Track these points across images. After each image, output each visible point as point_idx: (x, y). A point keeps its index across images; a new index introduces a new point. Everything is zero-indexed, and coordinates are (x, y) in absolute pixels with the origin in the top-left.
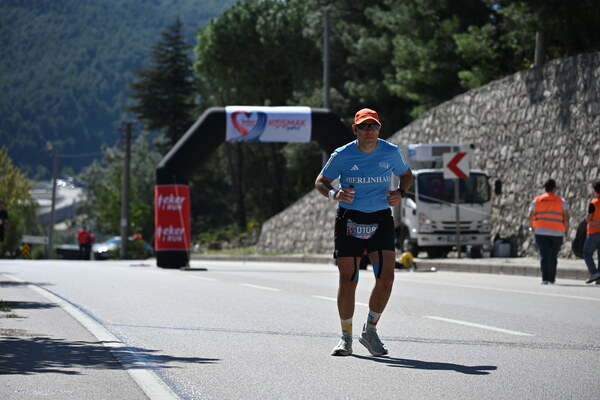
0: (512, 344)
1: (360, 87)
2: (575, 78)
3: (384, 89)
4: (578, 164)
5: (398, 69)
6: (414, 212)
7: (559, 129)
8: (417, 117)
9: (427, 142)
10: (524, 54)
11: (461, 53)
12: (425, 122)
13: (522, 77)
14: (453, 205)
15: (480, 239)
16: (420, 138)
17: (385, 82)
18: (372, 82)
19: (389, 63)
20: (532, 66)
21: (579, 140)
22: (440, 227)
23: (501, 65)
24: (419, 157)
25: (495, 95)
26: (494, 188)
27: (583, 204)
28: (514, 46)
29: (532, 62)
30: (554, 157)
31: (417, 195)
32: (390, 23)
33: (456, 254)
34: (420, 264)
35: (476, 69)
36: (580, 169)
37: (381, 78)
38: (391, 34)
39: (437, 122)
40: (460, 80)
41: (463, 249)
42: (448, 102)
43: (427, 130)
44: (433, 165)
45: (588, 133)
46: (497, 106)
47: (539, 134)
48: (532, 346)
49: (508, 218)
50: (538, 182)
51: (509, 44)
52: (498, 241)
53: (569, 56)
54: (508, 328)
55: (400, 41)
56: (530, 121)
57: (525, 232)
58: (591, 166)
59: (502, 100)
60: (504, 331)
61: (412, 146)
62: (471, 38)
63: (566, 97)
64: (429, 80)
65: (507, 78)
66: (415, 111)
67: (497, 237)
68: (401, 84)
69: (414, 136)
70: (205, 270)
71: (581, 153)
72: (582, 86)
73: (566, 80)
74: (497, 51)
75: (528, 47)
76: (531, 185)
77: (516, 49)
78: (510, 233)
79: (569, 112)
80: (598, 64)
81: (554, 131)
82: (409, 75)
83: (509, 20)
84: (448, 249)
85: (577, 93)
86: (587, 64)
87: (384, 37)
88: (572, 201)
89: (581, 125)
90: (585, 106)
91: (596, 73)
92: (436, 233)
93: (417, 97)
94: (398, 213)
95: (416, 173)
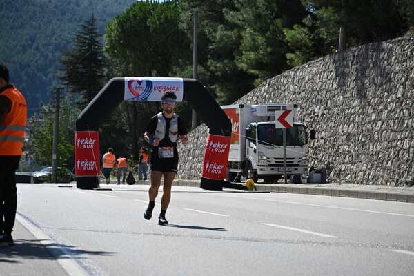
0: (322, 243)
1: (218, 65)
2: (367, 59)
3: (236, 67)
4: (368, 119)
5: (244, 52)
6: (255, 151)
7: (355, 94)
8: (258, 86)
9: (264, 103)
10: (331, 43)
11: (288, 42)
12: (263, 89)
13: (330, 59)
14: (281, 147)
15: (300, 170)
16: (259, 100)
17: (235, 61)
18: (226, 61)
19: (238, 48)
20: (337, 51)
21: (369, 103)
22: (273, 162)
23: (316, 50)
24: (259, 113)
25: (311, 71)
26: (310, 134)
27: (371, 146)
28: (325, 37)
30: (352, 114)
31: (257, 140)
32: (240, 21)
33: (284, 181)
34: (259, 187)
35: (298, 53)
36: (369, 122)
37: (232, 58)
38: (241, 28)
39: (271, 89)
40: (287, 59)
41: (289, 177)
42: (279, 76)
43: (265, 94)
44: (268, 119)
45: (375, 97)
46: (312, 78)
47: (341, 98)
48: (337, 244)
49: (320, 156)
50: (340, 131)
51: (321, 36)
52: (313, 172)
53: (362, 44)
54: (319, 232)
55: (247, 34)
56: (335, 89)
57: (331, 165)
58: (377, 120)
59: (316, 74)
60: (317, 234)
61: (254, 106)
62: (293, 32)
63: (362, 74)
64: (266, 60)
65: (320, 59)
66: (256, 81)
67: (312, 169)
68: (246, 63)
69: (255, 99)
70: (111, 190)
71: (370, 111)
72: (371, 65)
73: (362, 60)
74: (313, 40)
75: (334, 38)
76: (335, 133)
77: (326, 39)
78: (320, 166)
79: (363, 84)
80: (383, 50)
81: (352, 96)
82: (252, 55)
83: (321, 19)
84: (278, 177)
85: (368, 70)
86: (374, 50)
87: (235, 31)
88: (363, 144)
89: (370, 92)
90: (374, 79)
91: (381, 56)
92: (270, 165)
93: (257, 72)
94: (244, 152)
95: (256, 124)
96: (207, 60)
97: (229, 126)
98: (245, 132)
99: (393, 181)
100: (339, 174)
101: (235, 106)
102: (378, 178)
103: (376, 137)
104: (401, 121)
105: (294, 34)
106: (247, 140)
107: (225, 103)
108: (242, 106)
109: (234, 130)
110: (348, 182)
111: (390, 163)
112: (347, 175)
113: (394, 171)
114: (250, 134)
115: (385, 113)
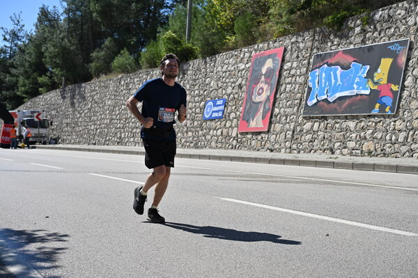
1: (7, 93)
2: (75, 91)
3: (15, 94)
4: (76, 116)
5: (19, 87)
7: (70, 106)
8: (26, 102)
9: (29, 110)
10: (59, 84)
11: (40, 83)
12: (28, 104)
13: (59, 91)
14: (37, 129)
15: (46, 139)
16: (27, 108)
18: (11, 91)
19: (17, 85)
20: (62, 87)
21: (76, 110)
23: (53, 86)
24: (27, 114)
25: (50, 96)
26: (50, 123)
27: (77, 128)
28: (56, 81)
30: (69, 115)
32: (17, 73)
33: (38, 144)
35: (44, 88)
36: (76, 118)
37: (14, 90)
38: (17, 77)
39: (32, 103)
40: (39, 91)
41: (41, 142)
42: (35, 98)
43: (29, 106)
44: (31, 117)
45: (79, 107)
46: (51, 99)
47: (64, 107)
48: (64, 172)
49: (54, 133)
50: (64, 122)
52: (51, 140)
53: (73, 84)
55: (21, 79)
56: (61, 104)
57: (59, 137)
58: (80, 117)
59: (53, 97)
61: (24, 111)
62: (42, 79)
63: (73, 97)
64: (30, 90)
65: (54, 91)
66: (25, 100)
67: (51, 138)
68: (21, 92)
69: (25, 108)
71: (77, 113)
72: (77, 94)
73: (73, 92)
74: (51, 82)
75: (60, 81)
76: (61, 123)
78: (55, 137)
79: (73, 102)
80: (82, 87)
81: (68, 107)
82: (23, 89)
83: (55, 73)
84: (36, 142)
85: (76, 96)
86: (78, 87)
88: (74, 127)
89: (77, 105)
90: (78, 99)
91: (81, 90)
93: (25, 96)
94: (20, 131)
95: (25, 119)
97: (13, 120)
98: (20, 123)
99: (87, 143)
100: (63, 141)
101: (16, 111)
102: (80, 142)
103: (79, 124)
104: (90, 117)
106: (21, 126)
107: (10, 110)
108: (19, 111)
109: (15, 122)
110: (67, 144)
111: (85, 135)
112: (67, 141)
113: (87, 139)
114: (23, 123)
115: (83, 114)
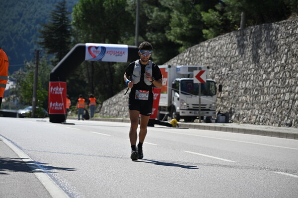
0: (225, 166)
1: (154, 36)
2: (260, 35)
3: (166, 38)
4: (260, 78)
5: (172, 28)
6: (178, 99)
7: (251, 60)
8: (181, 52)
9: (186, 65)
10: (235, 23)
11: (204, 22)
12: (185, 55)
13: (234, 35)
14: (197, 96)
15: (211, 113)
16: (182, 63)
17: (166, 34)
18: (159, 34)
19: (168, 25)
20: (239, 29)
21: (261, 66)
22: (191, 107)
23: (224, 28)
24: (182, 72)
25: (220, 43)
26: (218, 88)
27: (262, 98)
28: (230, 19)
29: (239, 27)
30: (249, 74)
31: (180, 91)
32: (170, 5)
33: (199, 121)
34: (180, 125)
35: (211, 29)
36: (261, 81)
37: (164, 32)
38: (170, 11)
39: (191, 55)
40: (203, 34)
41: (202, 118)
42: (197, 45)
43: (186, 59)
44: (189, 76)
45: (265, 63)
46: (221, 48)
47: (241, 62)
48: (235, 167)
49: (225, 104)
50: (240, 86)
51: (228, 17)
52: (219, 115)
53: (257, 24)
54: (223, 158)
55: (175, 14)
56: (237, 56)
57: (233, 110)
58: (266, 79)
59: (224, 45)
60: (221, 159)
61: (178, 66)
62: (208, 15)
63: (256, 46)
64: (188, 34)
65: (227, 34)
66: (181, 49)
67: (219, 113)
68: (174, 36)
69: (179, 61)
70: (74, 124)
71: (262, 73)
72: (263, 40)
73: (257, 36)
74: (222, 20)
75: (238, 19)
76: (236, 87)
77: (231, 20)
78: (225, 111)
79: (257, 53)
80: (272, 29)
81: (249, 61)
82: (178, 30)
83: (228, 5)
84: (195, 118)
85: (261, 43)
86: (266, 29)
87: (166, 12)
88: (256, 96)
89: (262, 59)
90: (265, 50)
91: (271, 33)
92: (189, 109)
93: (181, 42)
94: (171, 99)
95: (180, 79)
96: (145, 32)
98: (171, 85)
99: (277, 123)
100: (238, 117)
101: (165, 66)
102: (266, 121)
103: (266, 91)
104: (284, 80)
105: (209, 16)
106: (173, 91)
108: (170, 67)
109: (164, 84)
110: (244, 123)
111: (275, 110)
112: (244, 118)
113: (278, 116)
114: (175, 87)
115: (272, 74)
